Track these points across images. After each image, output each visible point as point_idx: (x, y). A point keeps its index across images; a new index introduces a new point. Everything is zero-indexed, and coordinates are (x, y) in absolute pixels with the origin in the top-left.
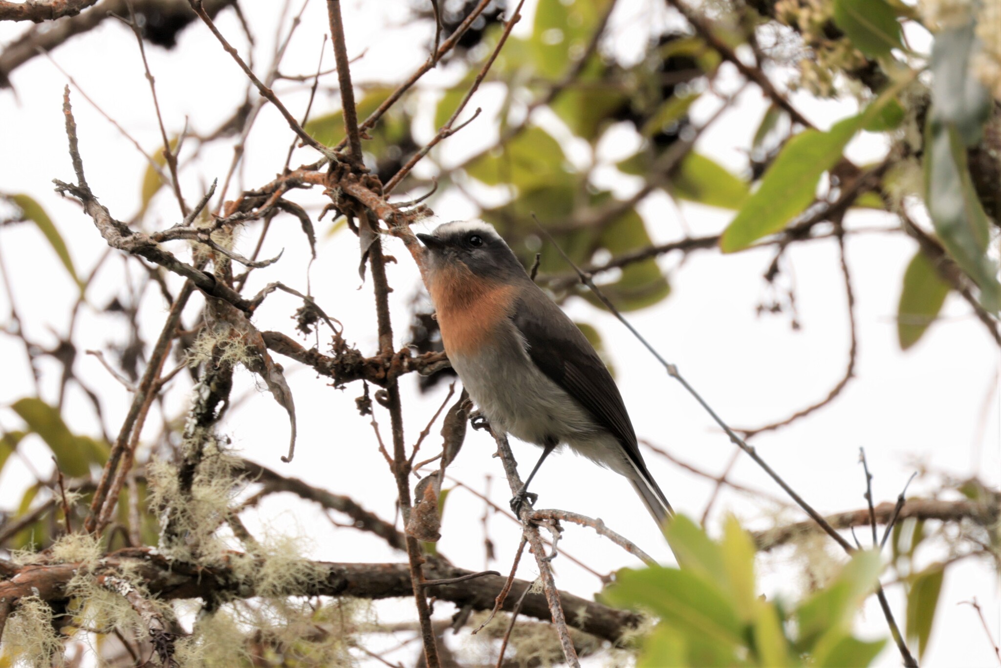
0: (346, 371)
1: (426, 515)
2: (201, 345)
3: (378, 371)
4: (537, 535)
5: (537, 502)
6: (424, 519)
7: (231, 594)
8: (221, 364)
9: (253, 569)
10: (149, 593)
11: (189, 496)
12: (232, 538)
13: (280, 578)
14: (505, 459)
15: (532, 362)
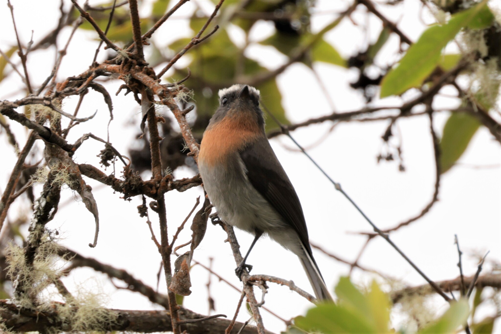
0: (132, 189)
1: (182, 279)
2: (41, 173)
3: (152, 189)
4: (252, 290)
5: (252, 271)
6: (181, 281)
7: (57, 329)
8: (53, 184)
9: (71, 314)
10: (6, 328)
11: (32, 267)
12: (58, 294)
13: (87, 319)
14: (232, 243)
15: (248, 180)
